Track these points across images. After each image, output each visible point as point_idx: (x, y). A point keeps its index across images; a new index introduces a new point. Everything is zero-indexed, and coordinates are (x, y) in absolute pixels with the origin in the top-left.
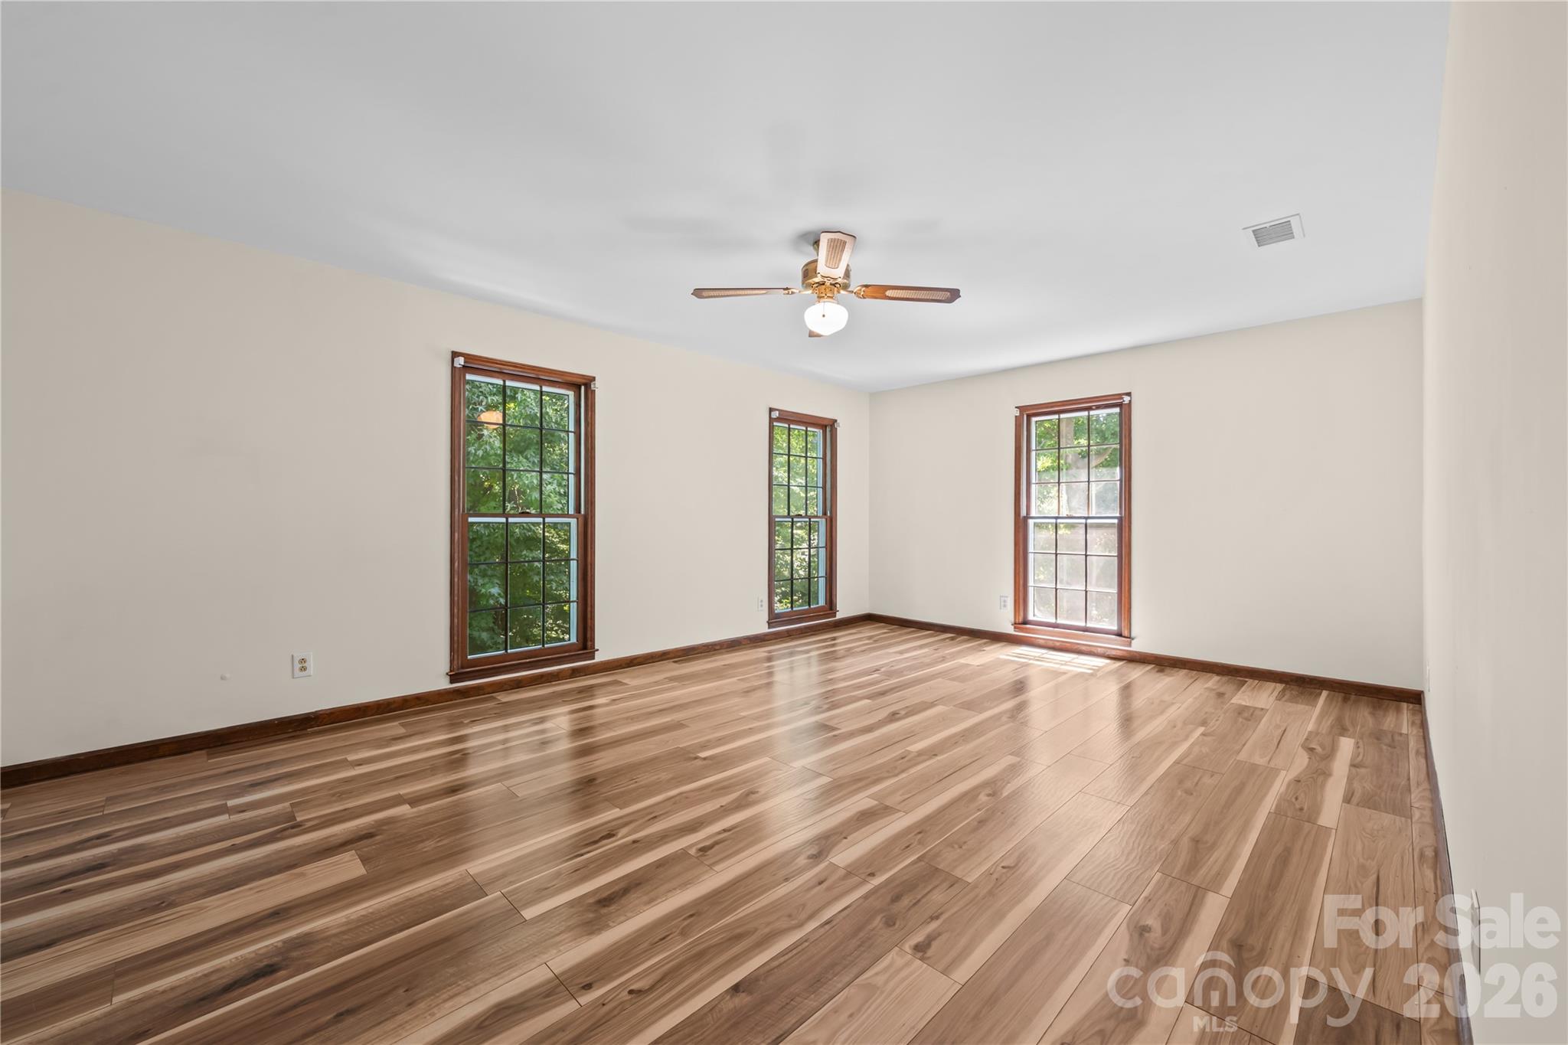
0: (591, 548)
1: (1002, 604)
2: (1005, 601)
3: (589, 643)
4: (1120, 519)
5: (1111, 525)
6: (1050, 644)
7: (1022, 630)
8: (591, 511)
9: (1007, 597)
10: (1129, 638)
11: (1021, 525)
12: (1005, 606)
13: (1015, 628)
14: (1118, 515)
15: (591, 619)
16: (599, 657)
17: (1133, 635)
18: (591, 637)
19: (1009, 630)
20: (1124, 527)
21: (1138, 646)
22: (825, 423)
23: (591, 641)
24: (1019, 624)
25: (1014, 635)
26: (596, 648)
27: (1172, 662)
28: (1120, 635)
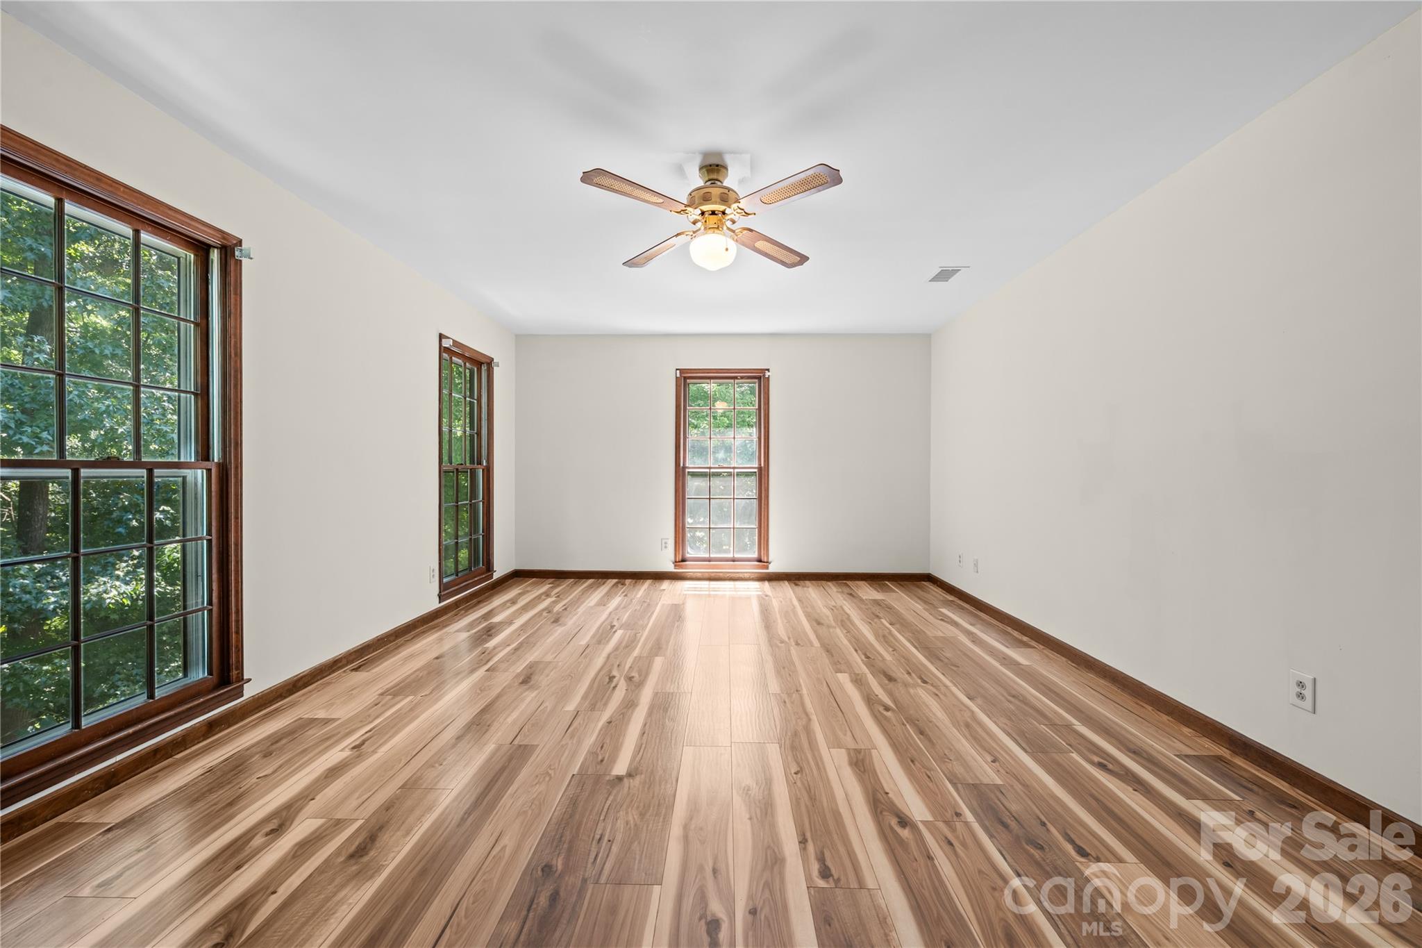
0: (236, 518)
1: (664, 545)
2: (666, 543)
3: (234, 673)
4: (760, 469)
5: (753, 474)
6: (707, 576)
7: (681, 567)
8: (236, 457)
9: (667, 539)
10: (767, 562)
11: (681, 473)
12: (666, 547)
13: (675, 566)
14: (757, 466)
15: (237, 633)
16: (250, 691)
17: (770, 560)
18: (238, 662)
19: (669, 567)
20: (762, 475)
21: (773, 568)
22: (483, 360)
23: (237, 669)
24: (679, 562)
25: (674, 572)
26: (246, 677)
27: (797, 576)
28: (760, 561)
